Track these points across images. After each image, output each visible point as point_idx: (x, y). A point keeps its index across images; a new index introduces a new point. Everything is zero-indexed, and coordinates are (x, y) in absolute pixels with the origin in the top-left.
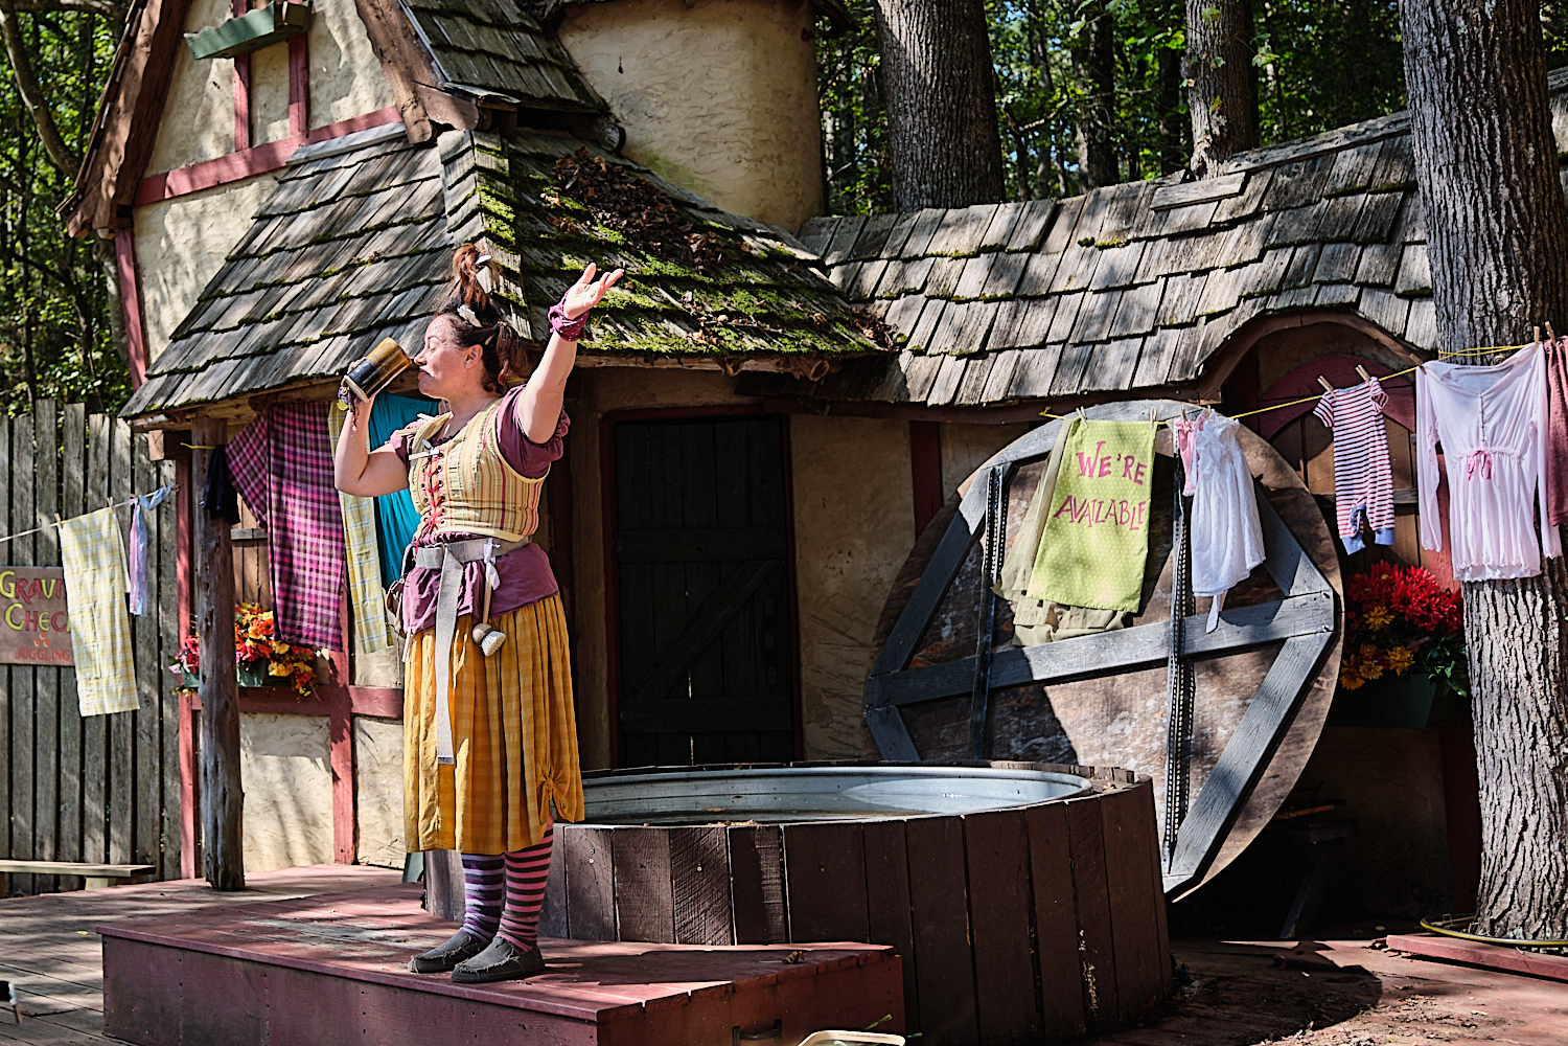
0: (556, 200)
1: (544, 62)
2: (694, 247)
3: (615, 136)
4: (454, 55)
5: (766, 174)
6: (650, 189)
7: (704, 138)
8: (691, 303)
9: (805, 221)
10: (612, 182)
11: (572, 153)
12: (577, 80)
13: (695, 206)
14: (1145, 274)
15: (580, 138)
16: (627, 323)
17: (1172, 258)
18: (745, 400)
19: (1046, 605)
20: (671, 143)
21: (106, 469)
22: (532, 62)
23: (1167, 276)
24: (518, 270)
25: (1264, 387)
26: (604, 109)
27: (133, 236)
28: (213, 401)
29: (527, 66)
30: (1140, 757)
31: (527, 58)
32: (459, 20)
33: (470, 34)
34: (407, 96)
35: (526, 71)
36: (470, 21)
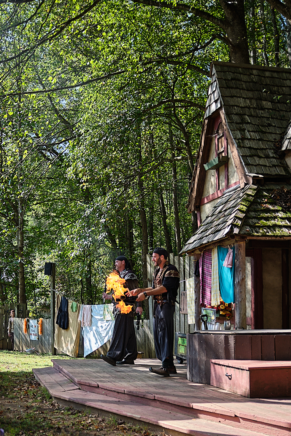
1: (278, 166)
10: (287, 195)
12: (287, 169)
22: (274, 166)
29: (272, 167)
31: (272, 165)
32: (255, 157)
33: (257, 161)
34: (240, 177)
35: (272, 168)
36: (258, 157)
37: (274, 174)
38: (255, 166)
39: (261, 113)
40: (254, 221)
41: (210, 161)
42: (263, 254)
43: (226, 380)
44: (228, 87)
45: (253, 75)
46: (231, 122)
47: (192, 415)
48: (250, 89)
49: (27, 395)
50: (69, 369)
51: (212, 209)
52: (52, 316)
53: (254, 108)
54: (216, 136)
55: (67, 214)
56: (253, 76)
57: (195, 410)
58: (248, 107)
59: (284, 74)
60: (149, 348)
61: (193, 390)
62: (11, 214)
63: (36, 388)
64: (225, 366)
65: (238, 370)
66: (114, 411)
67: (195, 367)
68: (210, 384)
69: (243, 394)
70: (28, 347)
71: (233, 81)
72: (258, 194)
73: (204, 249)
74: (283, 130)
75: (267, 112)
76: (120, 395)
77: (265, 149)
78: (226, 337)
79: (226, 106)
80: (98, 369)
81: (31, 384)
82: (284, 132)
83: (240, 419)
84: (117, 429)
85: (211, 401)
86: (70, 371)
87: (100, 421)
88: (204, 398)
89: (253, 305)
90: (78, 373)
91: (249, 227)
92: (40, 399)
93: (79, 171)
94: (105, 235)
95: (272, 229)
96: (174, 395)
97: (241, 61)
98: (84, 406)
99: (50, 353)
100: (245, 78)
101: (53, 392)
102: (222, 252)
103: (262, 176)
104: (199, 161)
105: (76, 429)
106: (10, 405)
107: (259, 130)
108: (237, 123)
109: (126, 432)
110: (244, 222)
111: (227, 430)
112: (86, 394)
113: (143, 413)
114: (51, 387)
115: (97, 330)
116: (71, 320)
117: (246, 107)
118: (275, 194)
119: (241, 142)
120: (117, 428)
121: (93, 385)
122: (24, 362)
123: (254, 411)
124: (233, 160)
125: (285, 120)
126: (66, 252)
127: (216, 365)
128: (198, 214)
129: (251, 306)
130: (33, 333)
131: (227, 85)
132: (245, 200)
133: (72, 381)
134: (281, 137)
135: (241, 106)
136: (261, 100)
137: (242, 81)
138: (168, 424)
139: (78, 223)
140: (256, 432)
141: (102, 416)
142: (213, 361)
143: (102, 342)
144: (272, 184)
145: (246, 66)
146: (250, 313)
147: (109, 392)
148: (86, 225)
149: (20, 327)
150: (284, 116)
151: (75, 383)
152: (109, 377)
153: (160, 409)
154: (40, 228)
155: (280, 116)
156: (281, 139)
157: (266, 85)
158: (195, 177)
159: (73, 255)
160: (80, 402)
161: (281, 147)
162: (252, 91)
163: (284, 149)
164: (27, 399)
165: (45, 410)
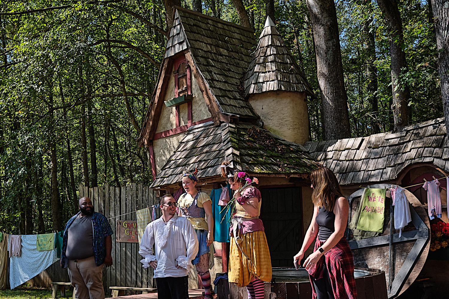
0: (248, 139)
1: (245, 107)
2: (279, 149)
3: (261, 124)
4: (224, 106)
5: (296, 132)
6: (269, 136)
7: (282, 124)
8: (278, 162)
9: (305, 142)
10: (260, 134)
11: (251, 128)
12: (253, 111)
13: (280, 139)
14: (383, 155)
15: (253, 124)
16: (264, 167)
17: (390, 151)
18: (291, 183)
19: (361, 231)
20: (274, 125)
21: (147, 199)
22: (242, 107)
23: (388, 155)
24: (239, 155)
25: (412, 181)
26: (259, 118)
27: (153, 147)
28: (170, 184)
30: (383, 266)
31: (241, 106)
32: (226, 98)
33: (228, 101)
34: (214, 115)
35: (241, 109)
36: (228, 98)
37: (244, 115)
38: (228, 105)
44: (192, 32)
45: (209, 24)
53: (214, 53)
59: (232, 27)
71: (195, 27)
77: (233, 91)
100: (203, 26)
103: (238, 116)
107: (223, 73)
108: (203, 65)
117: (208, 52)
119: (211, 82)
135: (204, 50)
137: (201, 28)
144: (243, 124)
155: (235, 63)
156: (241, 84)
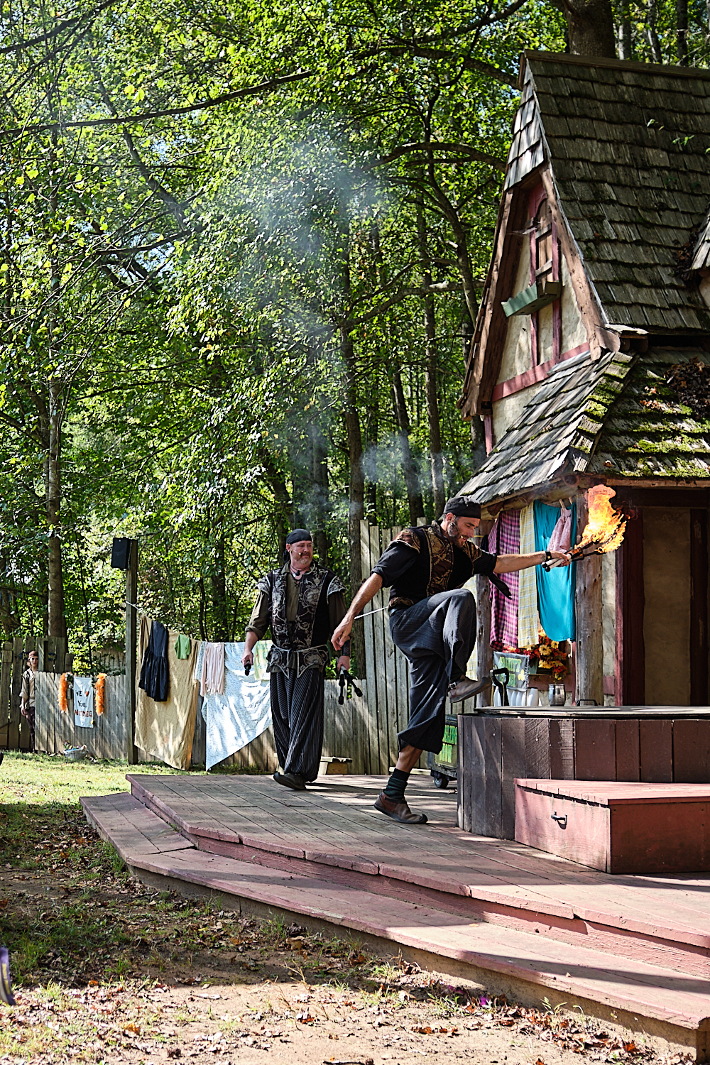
1: (682, 306)
10: (705, 377)
11: (687, 361)
12: (706, 314)
22: (674, 307)
29: (670, 310)
31: (670, 305)
32: (627, 286)
33: (632, 294)
34: (591, 333)
35: (668, 312)
36: (635, 285)
37: (675, 326)
38: (628, 306)
39: (643, 178)
40: (625, 440)
41: (517, 294)
42: (645, 521)
43: (553, 830)
44: (563, 115)
45: (623, 84)
46: (568, 199)
47: (469, 914)
48: (615, 119)
49: (68, 861)
50: (170, 799)
51: (521, 410)
52: (128, 668)
53: (625, 166)
54: (532, 233)
55: (166, 422)
56: (624, 88)
57: (477, 902)
58: (612, 162)
59: (700, 84)
60: (364, 748)
61: (472, 852)
62: (32, 420)
63: (88, 844)
64: (550, 794)
65: (583, 805)
66: (279, 903)
67: (478, 796)
68: (513, 839)
69: (595, 865)
70: (69, 744)
71: (574, 100)
72: (635, 376)
73: (502, 510)
74: (696, 220)
75: (658, 175)
76: (293, 863)
77: (651, 266)
78: (555, 723)
79: (558, 159)
80: (240, 800)
81: (76, 834)
82: (699, 225)
83: (587, 925)
84: (287, 947)
85: (516, 881)
86: (172, 804)
87: (245, 927)
88: (500, 873)
89: (620, 645)
90: (192, 810)
91: (610, 456)
92: (99, 871)
93: (197, 316)
94: (260, 471)
95: (667, 461)
96: (425, 866)
97: (594, 52)
98: (206, 889)
99: (123, 759)
100: (603, 92)
101: (130, 855)
102: (544, 515)
103: (645, 332)
104: (491, 293)
105: (185, 945)
106: (25, 887)
107: (638, 218)
108: (582, 202)
109: (309, 954)
110: (599, 442)
111: (554, 952)
112: (211, 859)
113: (350, 909)
114: (126, 843)
115: (238, 703)
116: (175, 681)
117: (607, 163)
118: (676, 375)
119: (593, 247)
120: (286, 945)
121: (227, 839)
122: (59, 781)
123: (622, 907)
124: (573, 292)
125: (701, 196)
126: (165, 511)
127: (528, 793)
128: (486, 422)
129: (614, 649)
130: (81, 709)
131: (560, 110)
132: (602, 389)
133: (178, 829)
134: (691, 236)
135: (593, 160)
136: (643, 145)
137: (597, 99)
138: (410, 935)
139: (194, 442)
140: (625, 958)
141: (248, 915)
142: (522, 782)
143: (250, 733)
144: (668, 351)
145: (606, 62)
146: (611, 665)
147: (266, 855)
148: (214, 447)
149: (50, 696)
150: (698, 186)
151: (185, 834)
152: (267, 820)
153: (391, 899)
154: (100, 455)
155: (690, 185)
156: (690, 242)
157: (656, 109)
158: (481, 332)
159: (180, 521)
160: (197, 879)
161: (691, 261)
162: (621, 124)
163: (697, 265)
164: (66, 872)
165: (110, 898)
